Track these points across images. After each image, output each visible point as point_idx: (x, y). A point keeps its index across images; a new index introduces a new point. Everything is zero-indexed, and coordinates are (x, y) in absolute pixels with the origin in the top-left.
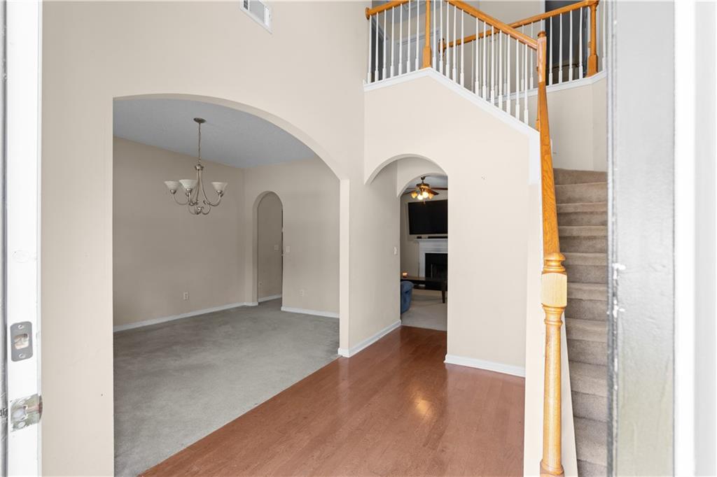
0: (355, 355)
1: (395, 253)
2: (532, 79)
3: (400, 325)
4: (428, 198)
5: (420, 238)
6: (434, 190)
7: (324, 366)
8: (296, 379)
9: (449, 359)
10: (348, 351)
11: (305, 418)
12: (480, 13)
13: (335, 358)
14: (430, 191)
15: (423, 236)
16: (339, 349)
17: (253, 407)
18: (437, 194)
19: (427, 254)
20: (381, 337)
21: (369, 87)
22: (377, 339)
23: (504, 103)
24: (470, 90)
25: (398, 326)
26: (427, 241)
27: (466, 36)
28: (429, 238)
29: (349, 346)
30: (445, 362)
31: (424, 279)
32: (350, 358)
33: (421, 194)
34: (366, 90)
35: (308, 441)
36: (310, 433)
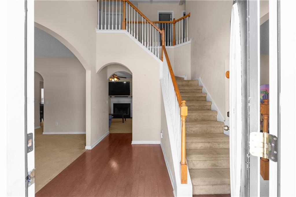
0: (93, 148)
1: (107, 103)
2: (160, 42)
3: (109, 133)
4: (117, 81)
5: (111, 97)
6: (119, 78)
7: (80, 155)
8: (68, 164)
9: (133, 143)
10: (90, 146)
11: (81, 178)
12: (143, 15)
13: (85, 151)
14: (117, 78)
15: (112, 96)
16: (86, 147)
17: (49, 181)
18: (119, 79)
19: (114, 104)
20: (102, 139)
21: (98, 31)
22: (101, 140)
23: (152, 49)
24: (140, 42)
25: (108, 134)
26: (114, 98)
27: (139, 21)
28: (115, 97)
29: (91, 144)
30: (132, 144)
31: (113, 114)
32: (91, 150)
33: (114, 79)
34: (97, 32)
35: (87, 186)
36: (86, 183)
